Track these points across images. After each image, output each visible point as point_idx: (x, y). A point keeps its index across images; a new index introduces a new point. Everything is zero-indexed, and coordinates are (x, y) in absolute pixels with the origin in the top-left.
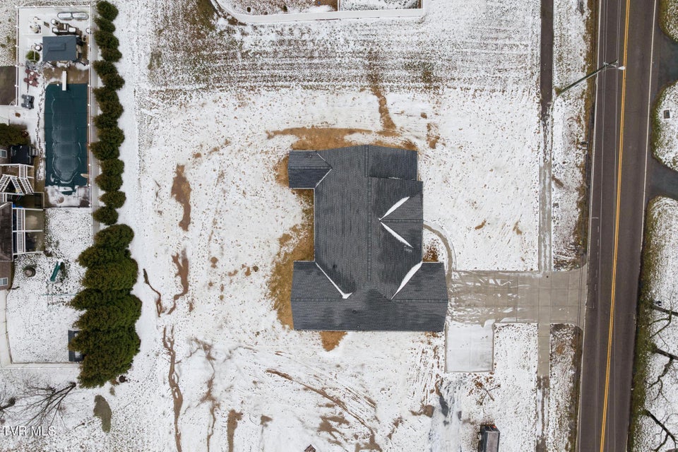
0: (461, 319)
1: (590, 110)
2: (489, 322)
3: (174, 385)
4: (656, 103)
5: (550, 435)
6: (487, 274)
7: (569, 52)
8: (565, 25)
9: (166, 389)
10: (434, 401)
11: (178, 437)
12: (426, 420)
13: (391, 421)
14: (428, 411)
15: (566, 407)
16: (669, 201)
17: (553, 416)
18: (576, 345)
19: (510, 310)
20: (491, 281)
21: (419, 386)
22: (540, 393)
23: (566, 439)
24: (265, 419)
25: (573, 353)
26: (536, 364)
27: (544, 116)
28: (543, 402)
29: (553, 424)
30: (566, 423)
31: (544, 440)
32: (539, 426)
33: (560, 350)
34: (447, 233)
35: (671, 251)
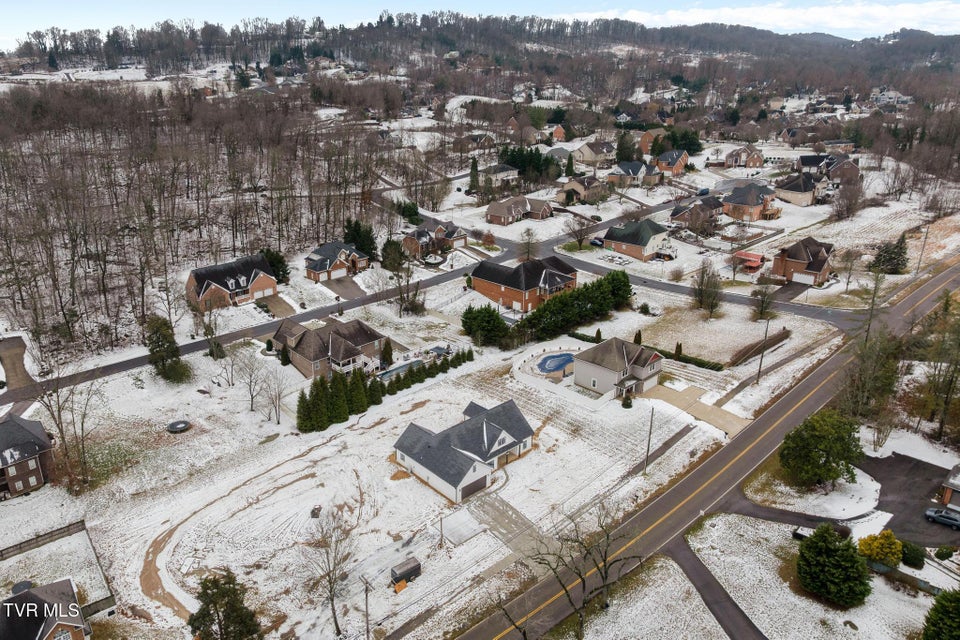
0: (472, 513)
1: (658, 494)
2: (486, 526)
3: (310, 450)
4: (709, 515)
5: (445, 611)
6: (512, 508)
7: (668, 464)
8: (676, 454)
9: (307, 448)
10: (406, 537)
11: (278, 466)
12: (390, 540)
13: (373, 528)
14: (397, 538)
15: (475, 610)
16: (676, 565)
17: (461, 602)
18: (525, 585)
19: (504, 532)
20: (510, 513)
21: (409, 523)
22: (469, 583)
23: (451, 628)
24: (322, 485)
25: (517, 588)
26: (486, 568)
27: (624, 478)
28: (465, 589)
29: (455, 607)
30: (464, 618)
31: (438, 610)
32: (446, 599)
33: (510, 575)
34: (511, 479)
35: (652, 593)
